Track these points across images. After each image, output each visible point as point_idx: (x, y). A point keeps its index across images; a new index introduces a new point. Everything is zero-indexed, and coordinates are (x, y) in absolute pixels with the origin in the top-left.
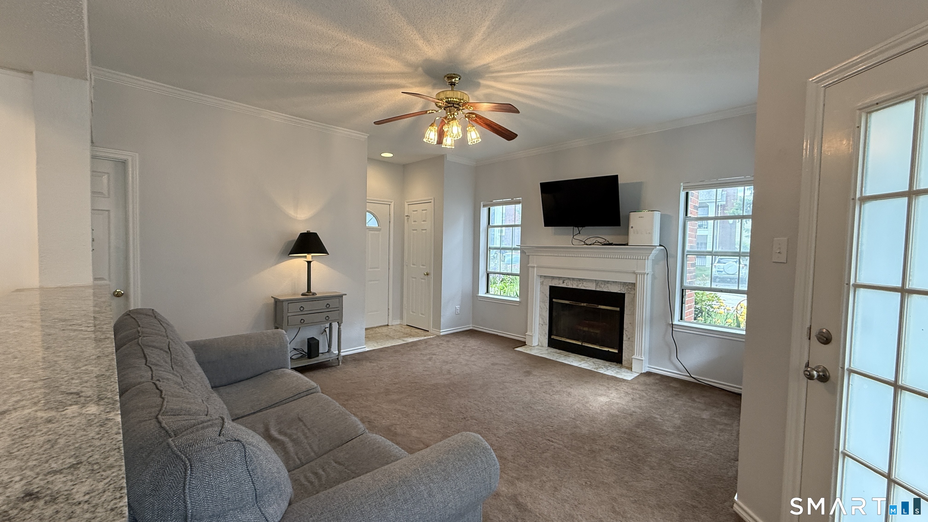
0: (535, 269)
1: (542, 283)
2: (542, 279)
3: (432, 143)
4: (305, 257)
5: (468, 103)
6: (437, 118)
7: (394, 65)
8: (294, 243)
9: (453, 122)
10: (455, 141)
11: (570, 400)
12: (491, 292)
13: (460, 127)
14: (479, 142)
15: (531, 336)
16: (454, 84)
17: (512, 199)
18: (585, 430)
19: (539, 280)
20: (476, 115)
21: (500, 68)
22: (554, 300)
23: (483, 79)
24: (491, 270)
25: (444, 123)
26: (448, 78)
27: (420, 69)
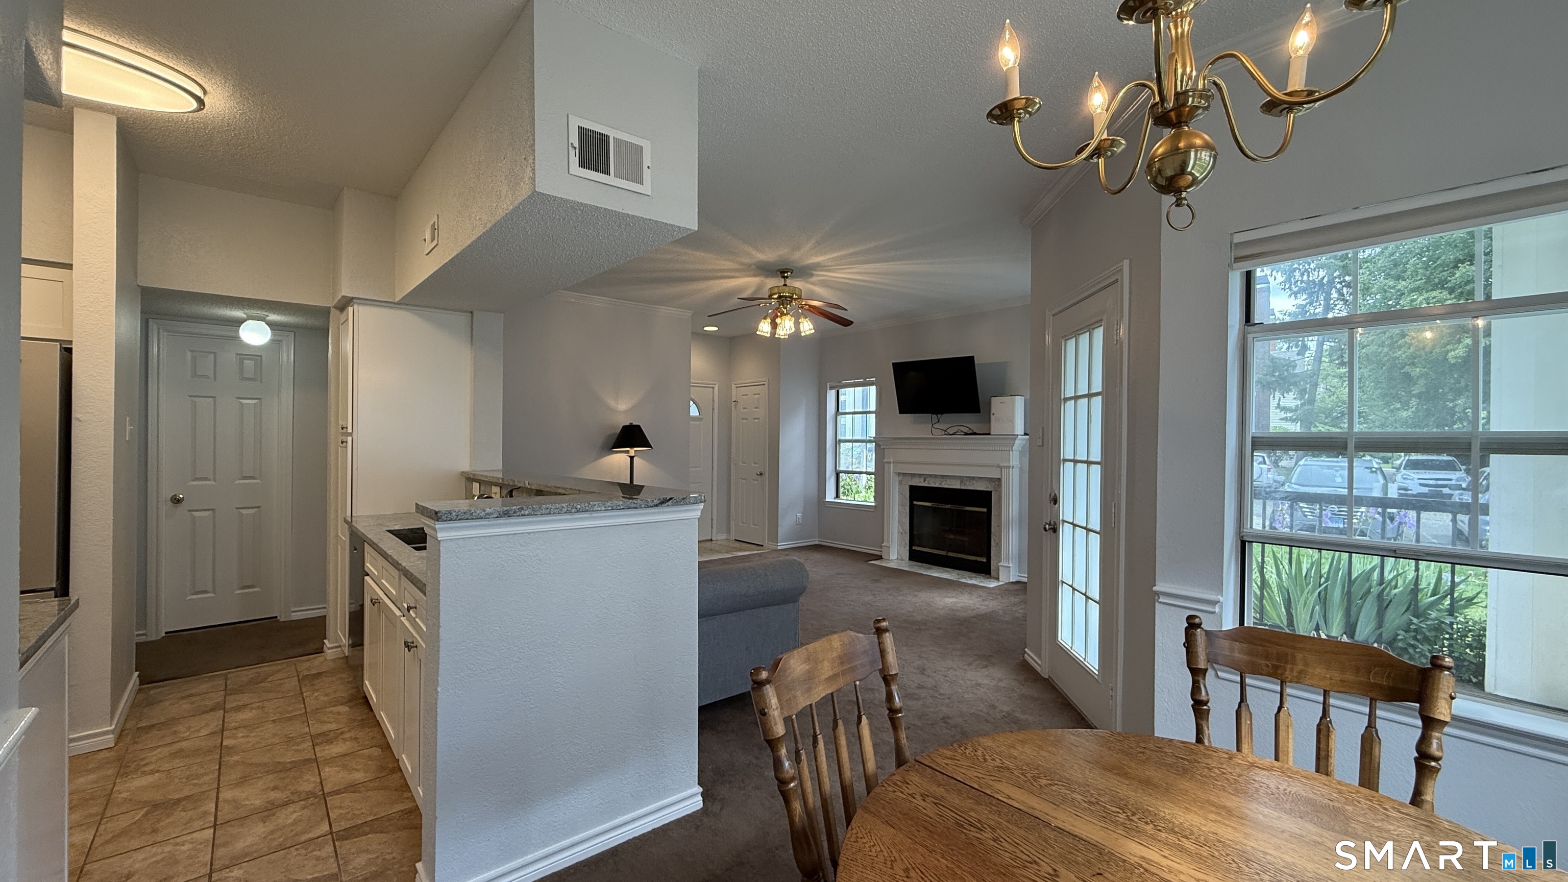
0: (892, 465)
1: (900, 483)
2: (901, 478)
3: (765, 335)
4: (628, 452)
5: (800, 298)
6: (770, 311)
7: (728, 265)
8: (616, 437)
9: (785, 315)
10: (788, 332)
11: (914, 600)
12: (841, 496)
13: (793, 319)
14: (813, 331)
15: (889, 547)
16: (787, 277)
17: (865, 380)
18: (919, 618)
19: (897, 479)
20: (810, 306)
21: (830, 264)
22: (915, 503)
23: (816, 270)
24: (841, 469)
25: (777, 316)
26: (781, 272)
27: (754, 267)
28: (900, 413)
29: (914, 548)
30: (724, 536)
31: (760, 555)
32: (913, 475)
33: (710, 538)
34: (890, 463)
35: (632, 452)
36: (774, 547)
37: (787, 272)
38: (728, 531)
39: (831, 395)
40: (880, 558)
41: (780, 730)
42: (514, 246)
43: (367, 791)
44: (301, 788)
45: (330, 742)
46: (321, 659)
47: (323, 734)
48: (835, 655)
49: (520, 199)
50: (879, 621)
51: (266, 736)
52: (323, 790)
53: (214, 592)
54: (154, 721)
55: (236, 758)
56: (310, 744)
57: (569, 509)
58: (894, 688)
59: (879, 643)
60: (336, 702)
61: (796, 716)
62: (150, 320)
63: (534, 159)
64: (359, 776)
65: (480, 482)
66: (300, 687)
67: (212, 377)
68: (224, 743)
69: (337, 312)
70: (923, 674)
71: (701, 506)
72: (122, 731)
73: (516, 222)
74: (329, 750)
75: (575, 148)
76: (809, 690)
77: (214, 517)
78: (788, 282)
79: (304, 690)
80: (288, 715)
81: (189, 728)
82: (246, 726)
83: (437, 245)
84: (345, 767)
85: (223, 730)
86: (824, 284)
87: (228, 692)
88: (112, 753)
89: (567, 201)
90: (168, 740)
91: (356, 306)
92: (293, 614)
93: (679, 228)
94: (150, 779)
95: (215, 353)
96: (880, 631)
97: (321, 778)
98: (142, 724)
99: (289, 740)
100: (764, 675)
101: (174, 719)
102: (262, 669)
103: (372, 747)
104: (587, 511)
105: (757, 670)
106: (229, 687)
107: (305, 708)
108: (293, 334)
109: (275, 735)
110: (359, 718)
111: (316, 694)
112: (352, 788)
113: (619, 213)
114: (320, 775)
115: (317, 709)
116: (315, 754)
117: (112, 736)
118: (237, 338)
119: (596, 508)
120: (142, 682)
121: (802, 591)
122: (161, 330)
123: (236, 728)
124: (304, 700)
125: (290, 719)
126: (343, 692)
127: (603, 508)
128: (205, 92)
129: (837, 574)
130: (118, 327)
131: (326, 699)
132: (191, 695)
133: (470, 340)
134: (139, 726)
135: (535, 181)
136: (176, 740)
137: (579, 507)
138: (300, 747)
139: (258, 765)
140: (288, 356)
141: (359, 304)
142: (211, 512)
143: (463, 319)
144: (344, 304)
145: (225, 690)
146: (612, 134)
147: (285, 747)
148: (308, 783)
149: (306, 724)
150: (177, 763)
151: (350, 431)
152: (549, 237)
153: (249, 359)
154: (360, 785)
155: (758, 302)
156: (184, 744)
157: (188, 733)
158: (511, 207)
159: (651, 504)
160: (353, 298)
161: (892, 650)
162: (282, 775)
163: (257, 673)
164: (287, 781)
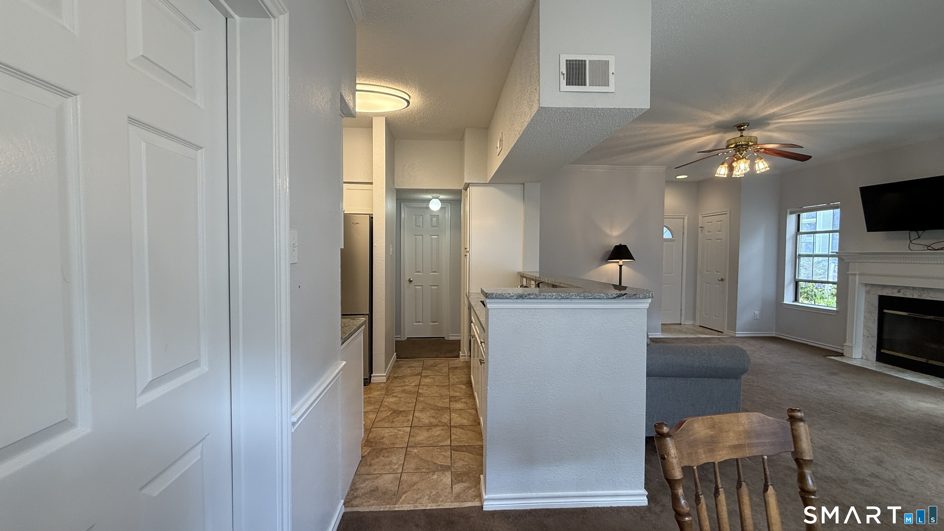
0: (857, 277)
1: (868, 292)
2: (868, 288)
3: (723, 176)
4: (618, 262)
5: (756, 144)
6: (727, 158)
7: (690, 129)
8: (610, 253)
9: (741, 159)
10: (744, 172)
11: (878, 397)
12: (801, 299)
13: (749, 161)
14: (768, 169)
15: (852, 347)
16: (743, 130)
17: (828, 204)
18: (882, 415)
19: (863, 290)
20: (765, 149)
21: (784, 112)
22: (885, 311)
23: (770, 120)
24: (801, 278)
25: (734, 161)
26: (738, 127)
27: (713, 127)
28: (868, 231)
29: (882, 351)
30: (691, 322)
31: (719, 339)
32: (884, 286)
33: (679, 323)
34: (855, 275)
35: (621, 262)
36: (731, 334)
37: (744, 126)
38: (694, 318)
39: (791, 220)
40: (842, 355)
41: (678, 474)
42: (536, 142)
43: (467, 430)
44: (442, 420)
45: (456, 401)
46: (458, 360)
47: (454, 397)
48: (741, 428)
49: (533, 114)
50: (793, 410)
51: (433, 392)
52: (450, 424)
53: (422, 323)
54: (399, 375)
55: (422, 399)
56: (449, 400)
57: (557, 296)
58: (808, 472)
59: (792, 430)
60: (461, 383)
61: (697, 467)
62: (401, 203)
63: (539, 88)
64: (465, 422)
65: (526, 278)
66: (449, 372)
67: (422, 226)
68: (419, 391)
69: (465, 191)
70: (879, 465)
71: (650, 300)
72: (389, 376)
73: (534, 128)
74: (455, 405)
75: (564, 74)
76: (712, 451)
77: (423, 288)
78: (745, 133)
79: (450, 374)
80: (442, 384)
81: (409, 381)
82: (428, 386)
83: (502, 149)
84: (460, 415)
85: (419, 385)
86: (781, 129)
87: (424, 368)
88: (385, 385)
89: (559, 109)
90: (402, 384)
91: (471, 187)
92: (450, 337)
93: (636, 109)
94: (395, 399)
95: (423, 215)
96: (793, 420)
97: (450, 418)
98: (395, 376)
99: (441, 396)
100: (665, 430)
101: (404, 376)
102: (437, 361)
103: (472, 409)
104: (568, 298)
105: (660, 425)
106: (424, 366)
107: (449, 382)
108: (450, 204)
109: (436, 392)
110: (469, 393)
111: (454, 377)
112: (461, 427)
113: (593, 109)
114: (450, 416)
115: (454, 384)
116: (450, 405)
117: (385, 378)
118: (428, 208)
119: (573, 297)
120: (398, 357)
121: (744, 371)
122: (405, 207)
123: (424, 385)
124: (449, 378)
125: (443, 386)
126: (464, 379)
127: (578, 297)
128: (410, 97)
129: (793, 363)
130: (386, 207)
131: (457, 380)
132: (411, 367)
133: (522, 201)
134: (394, 376)
135: (540, 101)
136: (404, 385)
137: (563, 295)
138: (445, 401)
139: (429, 404)
140: (448, 215)
141: (472, 186)
142: (421, 287)
143: (519, 188)
144: (467, 186)
145: (423, 367)
146: (587, 58)
147: (439, 399)
148: (445, 419)
149: (448, 390)
150: (403, 395)
151: (468, 250)
152: (554, 133)
153: (434, 217)
154: (465, 426)
155: (716, 152)
156: (406, 388)
157: (408, 383)
158: (530, 119)
159: (610, 297)
160: (469, 183)
161: (807, 439)
162: (437, 412)
163: (435, 362)
164: (438, 415)
